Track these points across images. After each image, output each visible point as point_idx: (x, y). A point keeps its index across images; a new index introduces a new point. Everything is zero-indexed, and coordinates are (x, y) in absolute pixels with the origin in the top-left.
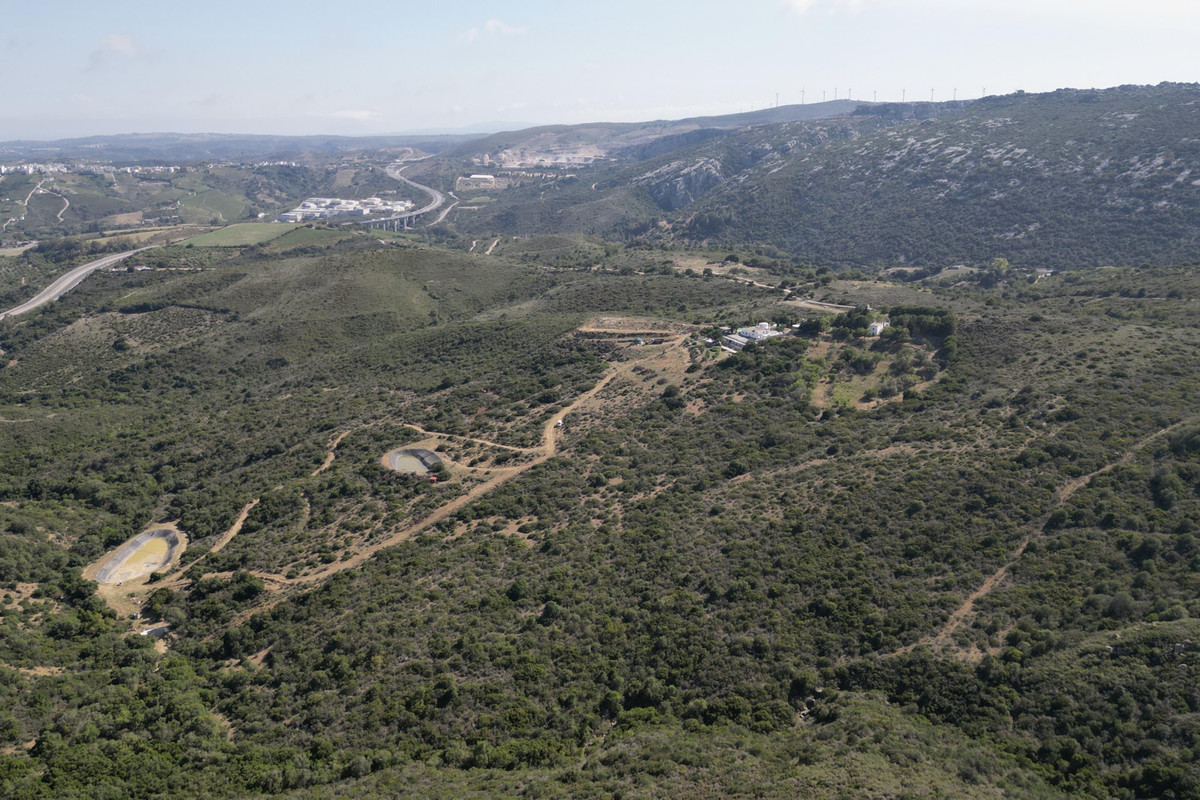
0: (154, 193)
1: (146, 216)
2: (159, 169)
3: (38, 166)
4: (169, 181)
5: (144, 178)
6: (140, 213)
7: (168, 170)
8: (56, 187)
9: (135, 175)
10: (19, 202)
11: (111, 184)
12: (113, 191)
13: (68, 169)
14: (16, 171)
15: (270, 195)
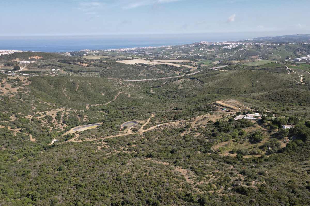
0: (269, 51)
1: (260, 57)
2: (275, 44)
3: (246, 43)
4: (275, 48)
5: (270, 47)
6: (259, 56)
7: (277, 45)
8: (246, 48)
9: (268, 46)
10: (235, 52)
11: (261, 48)
12: (260, 50)
13: (253, 44)
14: (241, 44)
15: (300, 53)
